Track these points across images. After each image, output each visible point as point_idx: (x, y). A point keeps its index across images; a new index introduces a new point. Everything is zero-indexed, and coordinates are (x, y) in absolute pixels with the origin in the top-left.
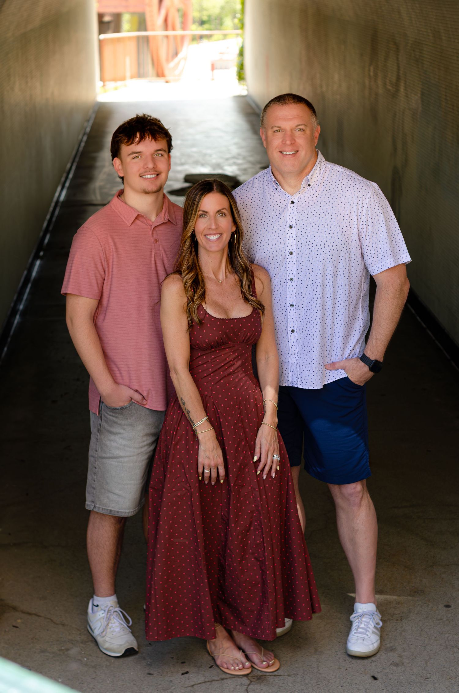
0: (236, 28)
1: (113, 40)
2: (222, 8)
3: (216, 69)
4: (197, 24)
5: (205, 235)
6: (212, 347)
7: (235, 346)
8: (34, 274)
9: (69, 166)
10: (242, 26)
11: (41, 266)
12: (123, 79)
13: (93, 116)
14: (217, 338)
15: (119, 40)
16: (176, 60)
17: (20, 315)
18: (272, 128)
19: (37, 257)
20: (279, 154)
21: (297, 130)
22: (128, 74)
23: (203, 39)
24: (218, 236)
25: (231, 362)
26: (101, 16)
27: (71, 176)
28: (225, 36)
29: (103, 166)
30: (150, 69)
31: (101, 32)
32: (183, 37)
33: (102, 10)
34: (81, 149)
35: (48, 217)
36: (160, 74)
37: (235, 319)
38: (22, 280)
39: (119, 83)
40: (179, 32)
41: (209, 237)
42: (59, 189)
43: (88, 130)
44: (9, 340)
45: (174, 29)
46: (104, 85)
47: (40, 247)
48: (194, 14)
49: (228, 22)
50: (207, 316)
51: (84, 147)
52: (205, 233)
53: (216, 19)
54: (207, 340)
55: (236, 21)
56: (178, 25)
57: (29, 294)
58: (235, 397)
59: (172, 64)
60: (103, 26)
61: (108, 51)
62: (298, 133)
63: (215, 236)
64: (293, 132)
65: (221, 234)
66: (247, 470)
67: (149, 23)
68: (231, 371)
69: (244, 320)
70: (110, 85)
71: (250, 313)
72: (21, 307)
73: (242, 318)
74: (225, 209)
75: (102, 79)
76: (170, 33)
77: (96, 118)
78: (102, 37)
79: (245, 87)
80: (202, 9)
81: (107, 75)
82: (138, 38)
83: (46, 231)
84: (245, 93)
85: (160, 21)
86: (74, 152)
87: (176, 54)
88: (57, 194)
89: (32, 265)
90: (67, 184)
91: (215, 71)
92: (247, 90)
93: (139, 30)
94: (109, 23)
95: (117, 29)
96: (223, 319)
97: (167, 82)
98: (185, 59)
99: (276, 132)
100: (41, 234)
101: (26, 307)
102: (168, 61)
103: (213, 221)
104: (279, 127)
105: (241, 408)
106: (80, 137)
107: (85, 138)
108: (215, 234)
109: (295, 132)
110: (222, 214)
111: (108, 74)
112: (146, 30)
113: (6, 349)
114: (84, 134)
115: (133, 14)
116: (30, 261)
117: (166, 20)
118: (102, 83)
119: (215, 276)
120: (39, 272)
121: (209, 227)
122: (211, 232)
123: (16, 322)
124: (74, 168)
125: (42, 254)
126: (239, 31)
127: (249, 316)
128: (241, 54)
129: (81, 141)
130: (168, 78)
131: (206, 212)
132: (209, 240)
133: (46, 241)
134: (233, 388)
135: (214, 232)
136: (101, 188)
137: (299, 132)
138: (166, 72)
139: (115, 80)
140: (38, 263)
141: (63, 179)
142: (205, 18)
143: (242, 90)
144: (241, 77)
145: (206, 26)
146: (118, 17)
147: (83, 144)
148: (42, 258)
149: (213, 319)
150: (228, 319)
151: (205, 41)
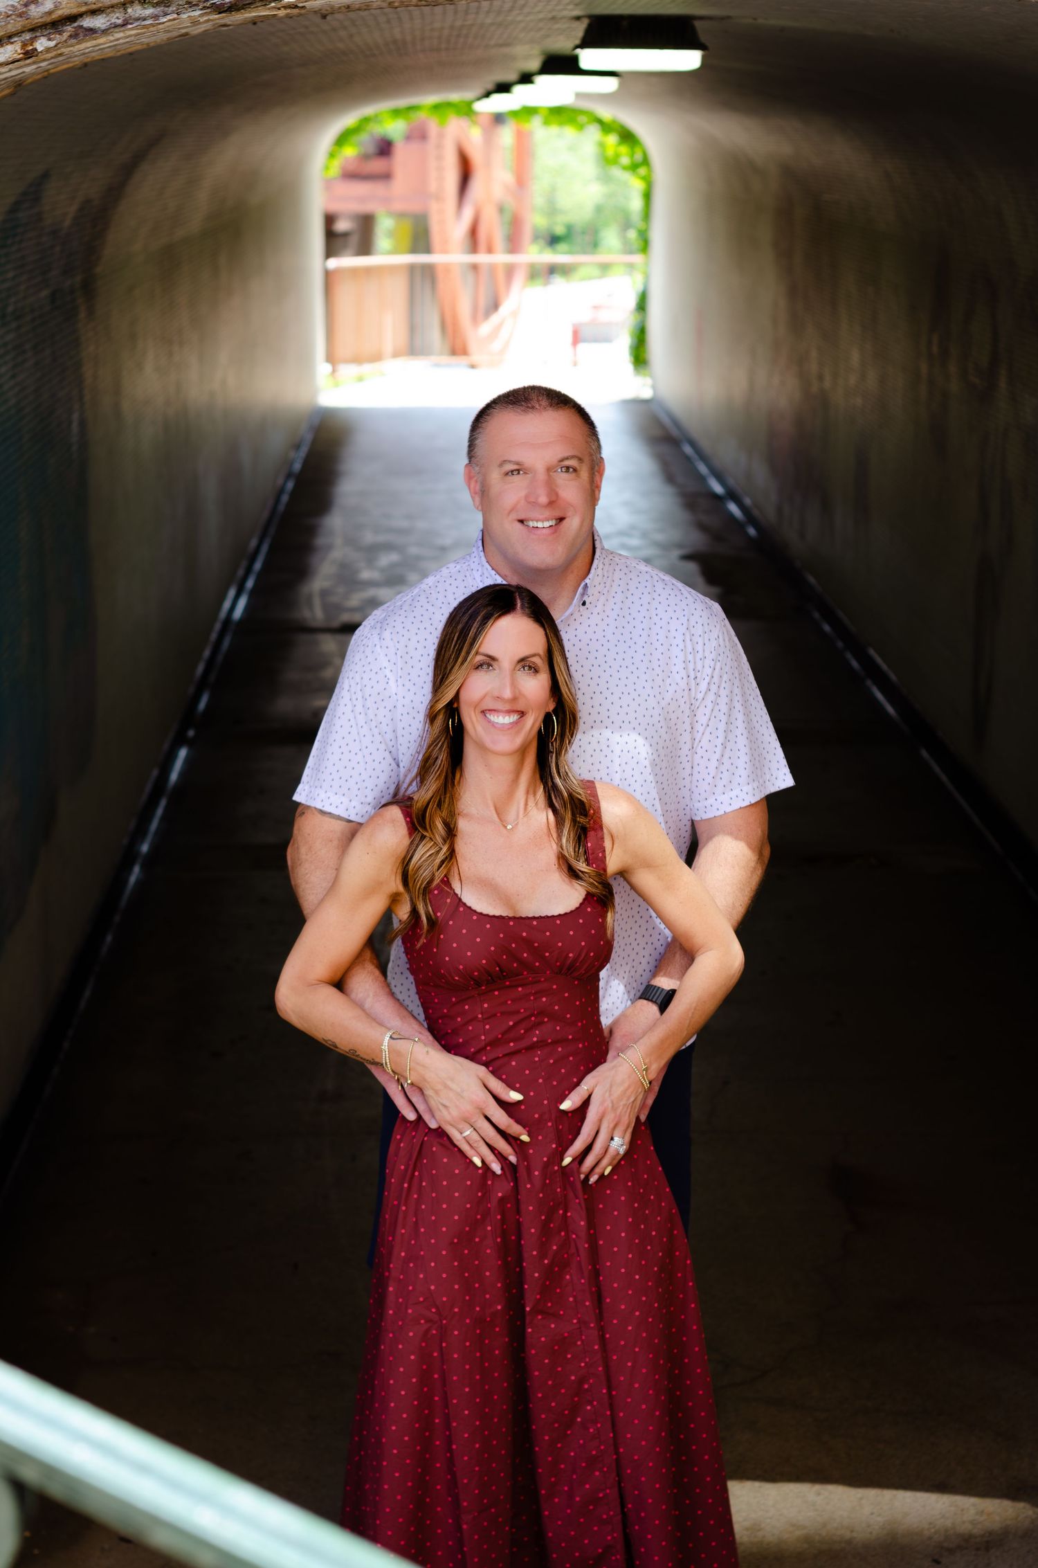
0: (628, 251)
1: (354, 272)
2: (599, 209)
3: (585, 341)
4: (542, 242)
5: (483, 712)
6: (478, 984)
7: (540, 981)
8: (174, 777)
9: (254, 543)
10: (645, 244)
11: (187, 760)
12: (376, 357)
13: (309, 438)
14: (484, 962)
15: (368, 271)
16: (495, 319)
17: (142, 867)
18: (501, 465)
19: (179, 741)
20: (519, 525)
21: (559, 470)
22: (388, 347)
23: (555, 275)
24: (514, 718)
25: (533, 1019)
26: (329, 220)
27: (258, 566)
28: (605, 268)
29: (329, 547)
30: (435, 335)
31: (330, 252)
32: (510, 270)
33: (334, 207)
34: (281, 508)
35: (207, 653)
36: (458, 349)
37: (534, 918)
38: (148, 788)
39: (367, 368)
40: (501, 258)
41: (494, 718)
42: (232, 593)
43: (297, 466)
44: (117, 918)
45: (490, 250)
46: (334, 371)
47: (189, 716)
48: (537, 220)
49: (611, 238)
50: (461, 909)
51: (288, 504)
52: (484, 706)
53: (583, 233)
54: (461, 967)
55: (632, 235)
56: (499, 241)
57: (163, 819)
58: (546, 1102)
59: (485, 328)
60: (334, 241)
61: (345, 295)
62: (562, 478)
63: (507, 718)
64: (551, 473)
65: (522, 714)
66: (568, 1277)
67: (436, 238)
68: (535, 1039)
69: (558, 922)
70: (348, 371)
71: (577, 905)
72: (145, 848)
73: (553, 916)
74: (538, 655)
75: (331, 358)
76: (482, 258)
77: (314, 442)
78: (333, 263)
79: (649, 381)
80: (552, 210)
81: (342, 350)
82: (412, 268)
83: (201, 686)
84: (647, 393)
85: (459, 230)
86: (266, 514)
87: (495, 306)
88: (227, 605)
89: (171, 757)
90: (250, 584)
91: (582, 347)
92: (654, 387)
93: (414, 250)
94: (345, 235)
95: (365, 247)
96: (500, 917)
97: (473, 366)
98: (515, 314)
99: (510, 473)
100: (191, 690)
101: (154, 848)
102: (475, 320)
103: (508, 681)
104: (518, 464)
105: (561, 1127)
106: (280, 481)
107: (290, 485)
108: (509, 712)
109: (555, 474)
110: (530, 667)
111: (345, 345)
112: (428, 250)
113: (109, 938)
114: (289, 475)
115: (400, 216)
116: (166, 746)
117: (473, 232)
118: (328, 367)
119: (498, 814)
120: (183, 774)
121: (496, 694)
122: (499, 706)
123: (133, 879)
124: (265, 549)
125: (191, 733)
126: (638, 259)
127: (572, 912)
128: (642, 305)
129: (281, 491)
130: (475, 357)
131: (493, 659)
132: (493, 725)
133: (202, 705)
134: (541, 1081)
135: (507, 707)
136: (324, 593)
137: (565, 475)
138: (473, 346)
139: (357, 360)
140: (183, 753)
141: (241, 572)
142: (559, 230)
143: (642, 388)
144: (640, 356)
145: (562, 247)
146: (366, 223)
147: (285, 498)
148: (190, 743)
149: (475, 918)
150: (514, 918)
151: (558, 282)
